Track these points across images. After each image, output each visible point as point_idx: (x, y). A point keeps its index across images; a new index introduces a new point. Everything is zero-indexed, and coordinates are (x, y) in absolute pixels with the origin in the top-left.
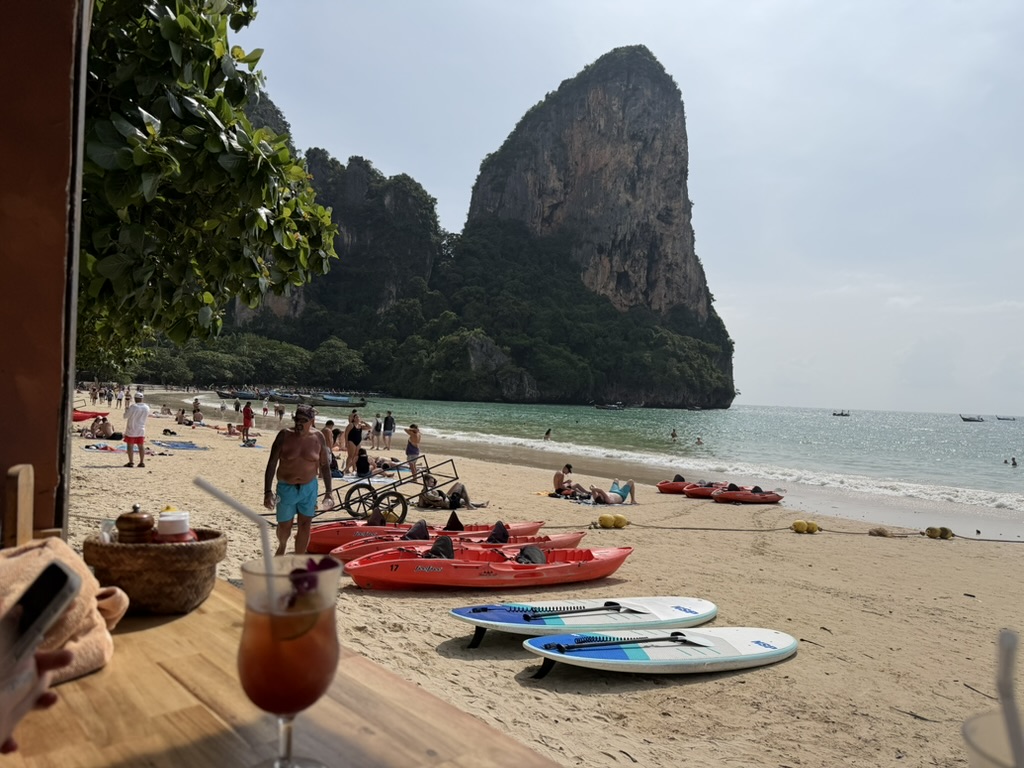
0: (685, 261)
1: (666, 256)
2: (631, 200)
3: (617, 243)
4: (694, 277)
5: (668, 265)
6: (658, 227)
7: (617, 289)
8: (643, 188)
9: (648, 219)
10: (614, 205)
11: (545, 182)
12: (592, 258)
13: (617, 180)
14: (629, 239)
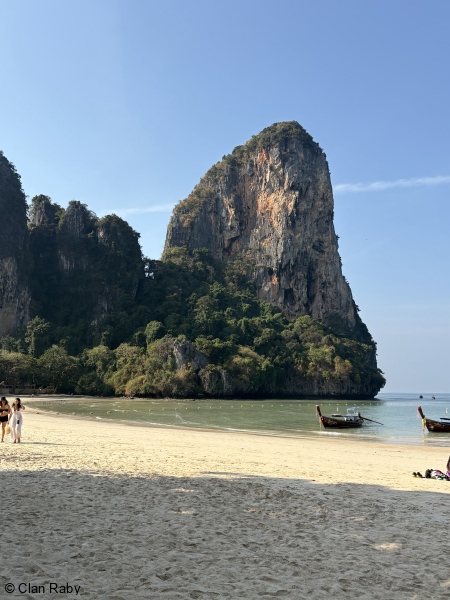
0: (335, 281)
1: (321, 277)
4: (344, 293)
5: (323, 284)
6: (314, 255)
7: (285, 302)
8: (301, 226)
9: (306, 249)
10: (279, 238)
11: (225, 221)
12: (265, 278)
13: (281, 219)
14: (293, 264)
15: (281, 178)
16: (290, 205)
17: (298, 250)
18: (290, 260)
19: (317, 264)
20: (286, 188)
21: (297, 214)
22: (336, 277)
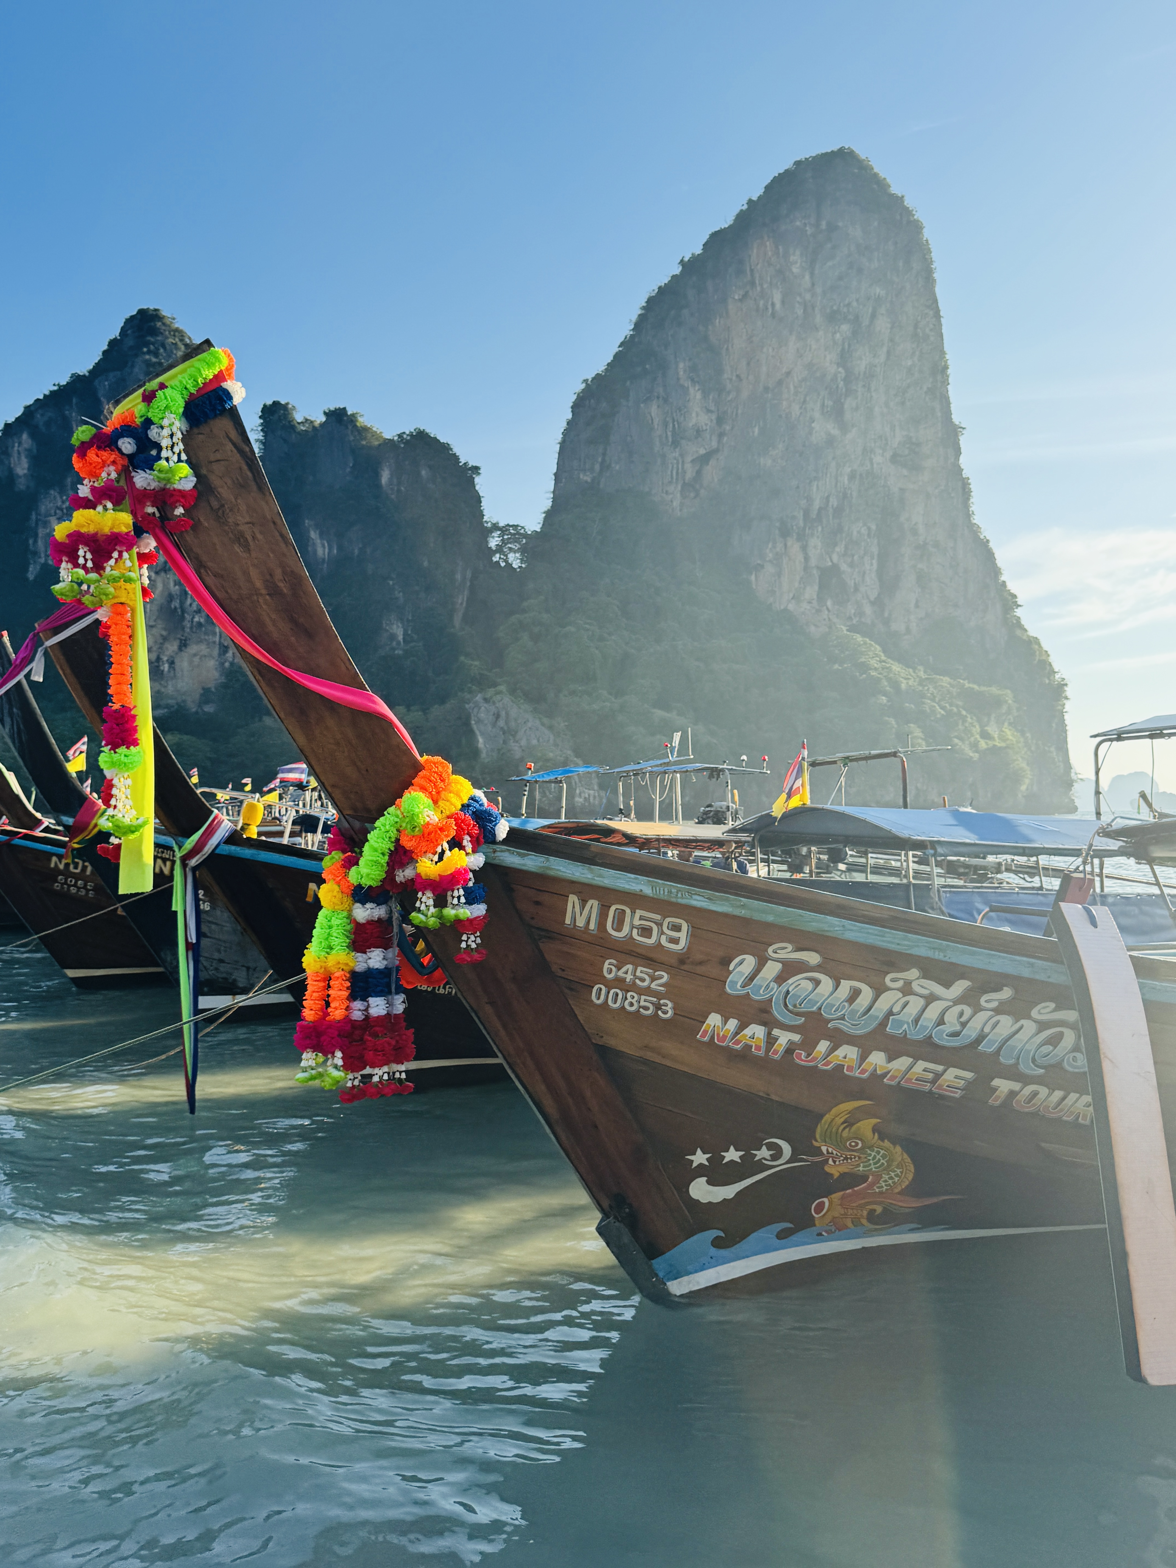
0: (953, 538)
1: (914, 532)
2: (835, 432)
3: (813, 515)
4: (974, 564)
6: (894, 477)
7: (821, 599)
8: (857, 409)
9: (872, 464)
10: (804, 446)
11: (682, 418)
12: (770, 545)
13: (808, 399)
14: (835, 505)
15: (808, 297)
16: (829, 362)
17: (848, 470)
18: (828, 498)
19: (902, 500)
20: (818, 319)
21: (847, 380)
22: (953, 527)
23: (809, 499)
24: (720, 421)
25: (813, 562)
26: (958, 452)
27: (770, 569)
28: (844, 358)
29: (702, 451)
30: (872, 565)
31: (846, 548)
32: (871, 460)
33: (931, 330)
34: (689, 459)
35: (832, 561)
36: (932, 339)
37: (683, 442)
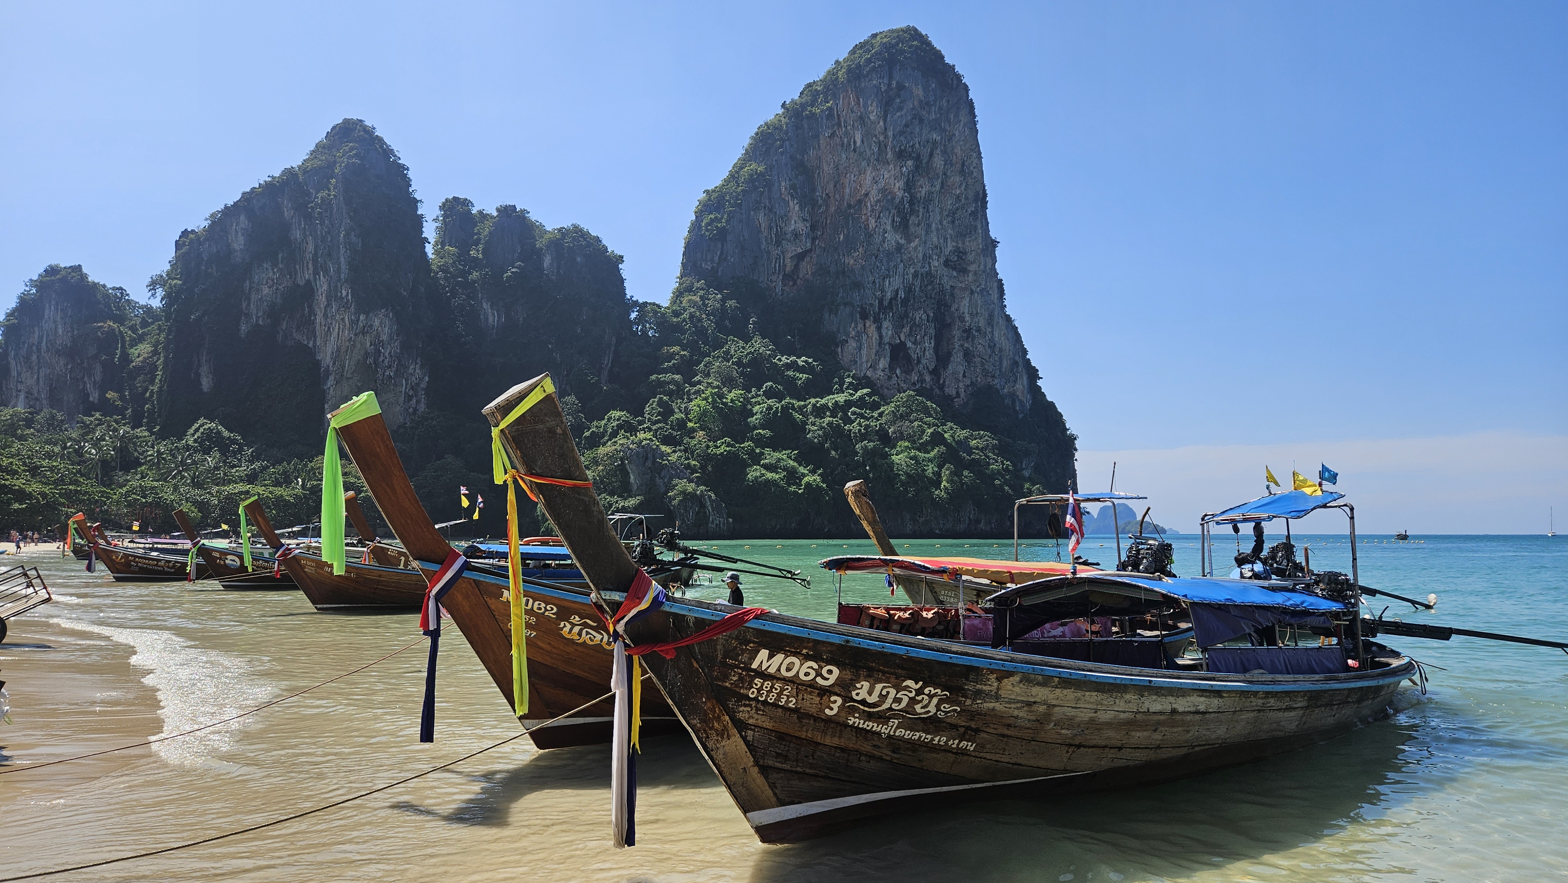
0: (991, 325)
1: (962, 319)
2: (902, 241)
3: (886, 303)
5: (965, 331)
6: (947, 278)
7: (892, 368)
8: (919, 225)
9: (930, 267)
10: (879, 250)
11: (784, 224)
12: (853, 325)
13: (881, 215)
14: (903, 296)
15: (882, 138)
16: (898, 188)
17: (912, 271)
18: (897, 290)
19: (952, 295)
20: (890, 155)
21: (911, 203)
22: (991, 316)
23: (883, 291)
24: (813, 228)
25: (886, 340)
26: (994, 260)
27: (852, 344)
28: (909, 186)
29: (799, 250)
30: (930, 343)
31: (911, 329)
32: (929, 263)
33: (974, 168)
34: (790, 255)
35: (900, 339)
36: (975, 174)
37: (784, 242)
